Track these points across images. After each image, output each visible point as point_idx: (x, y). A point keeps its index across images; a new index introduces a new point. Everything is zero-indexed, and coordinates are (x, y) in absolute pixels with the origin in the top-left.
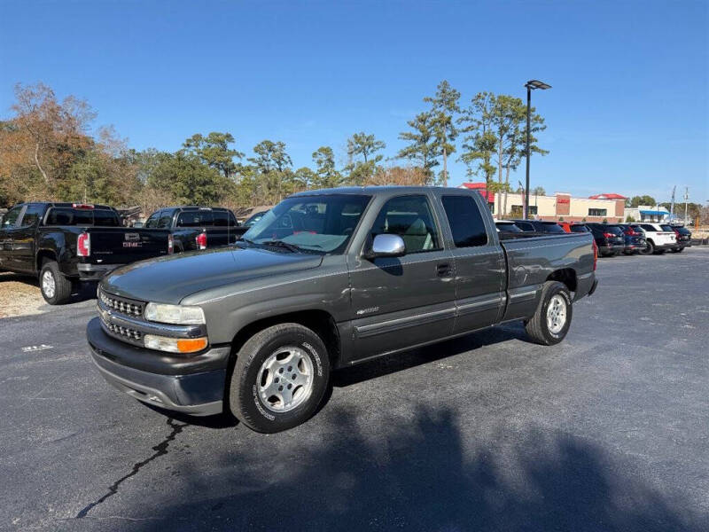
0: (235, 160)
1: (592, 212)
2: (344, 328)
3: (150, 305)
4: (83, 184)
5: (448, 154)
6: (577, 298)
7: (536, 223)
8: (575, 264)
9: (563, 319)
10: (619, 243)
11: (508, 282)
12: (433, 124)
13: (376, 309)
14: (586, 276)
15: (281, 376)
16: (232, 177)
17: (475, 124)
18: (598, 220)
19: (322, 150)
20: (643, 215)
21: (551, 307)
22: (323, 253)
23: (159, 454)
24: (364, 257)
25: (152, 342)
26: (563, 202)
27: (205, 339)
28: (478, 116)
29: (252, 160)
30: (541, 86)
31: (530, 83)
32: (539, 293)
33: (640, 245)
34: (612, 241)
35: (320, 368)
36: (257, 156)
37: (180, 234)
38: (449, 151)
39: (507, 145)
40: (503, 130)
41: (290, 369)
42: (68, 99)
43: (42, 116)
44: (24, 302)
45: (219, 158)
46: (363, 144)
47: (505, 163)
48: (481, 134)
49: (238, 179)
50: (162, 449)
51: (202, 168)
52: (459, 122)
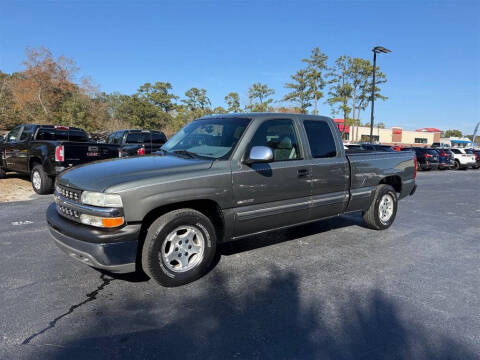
0: (173, 101)
1: (417, 140)
2: (227, 213)
3: (85, 192)
4: (70, 116)
5: (318, 98)
6: (401, 197)
7: (376, 146)
8: (401, 173)
9: (390, 212)
10: (435, 161)
11: (351, 184)
12: (309, 77)
13: (252, 200)
14: (408, 182)
15: (180, 247)
16: (170, 113)
17: (337, 78)
18: (421, 145)
19: (231, 95)
20: (453, 143)
21: (382, 203)
22: (214, 159)
23: (90, 300)
24: (244, 163)
25: (86, 220)
26: (397, 133)
27: (123, 218)
28: (340, 72)
29: (184, 101)
30: (383, 50)
31: (376, 48)
32: (373, 193)
33: (450, 163)
34: (430, 160)
35: (209, 241)
36: (187, 98)
37: (128, 148)
38: (319, 96)
39: (359, 92)
40: (357, 82)
41: (187, 242)
42: (61, 58)
43: (43, 69)
44: (21, 192)
45: (162, 100)
46: (260, 91)
47: (357, 105)
48: (341, 85)
49: (174, 114)
50: (92, 296)
51: (150, 106)
52: (326, 76)
